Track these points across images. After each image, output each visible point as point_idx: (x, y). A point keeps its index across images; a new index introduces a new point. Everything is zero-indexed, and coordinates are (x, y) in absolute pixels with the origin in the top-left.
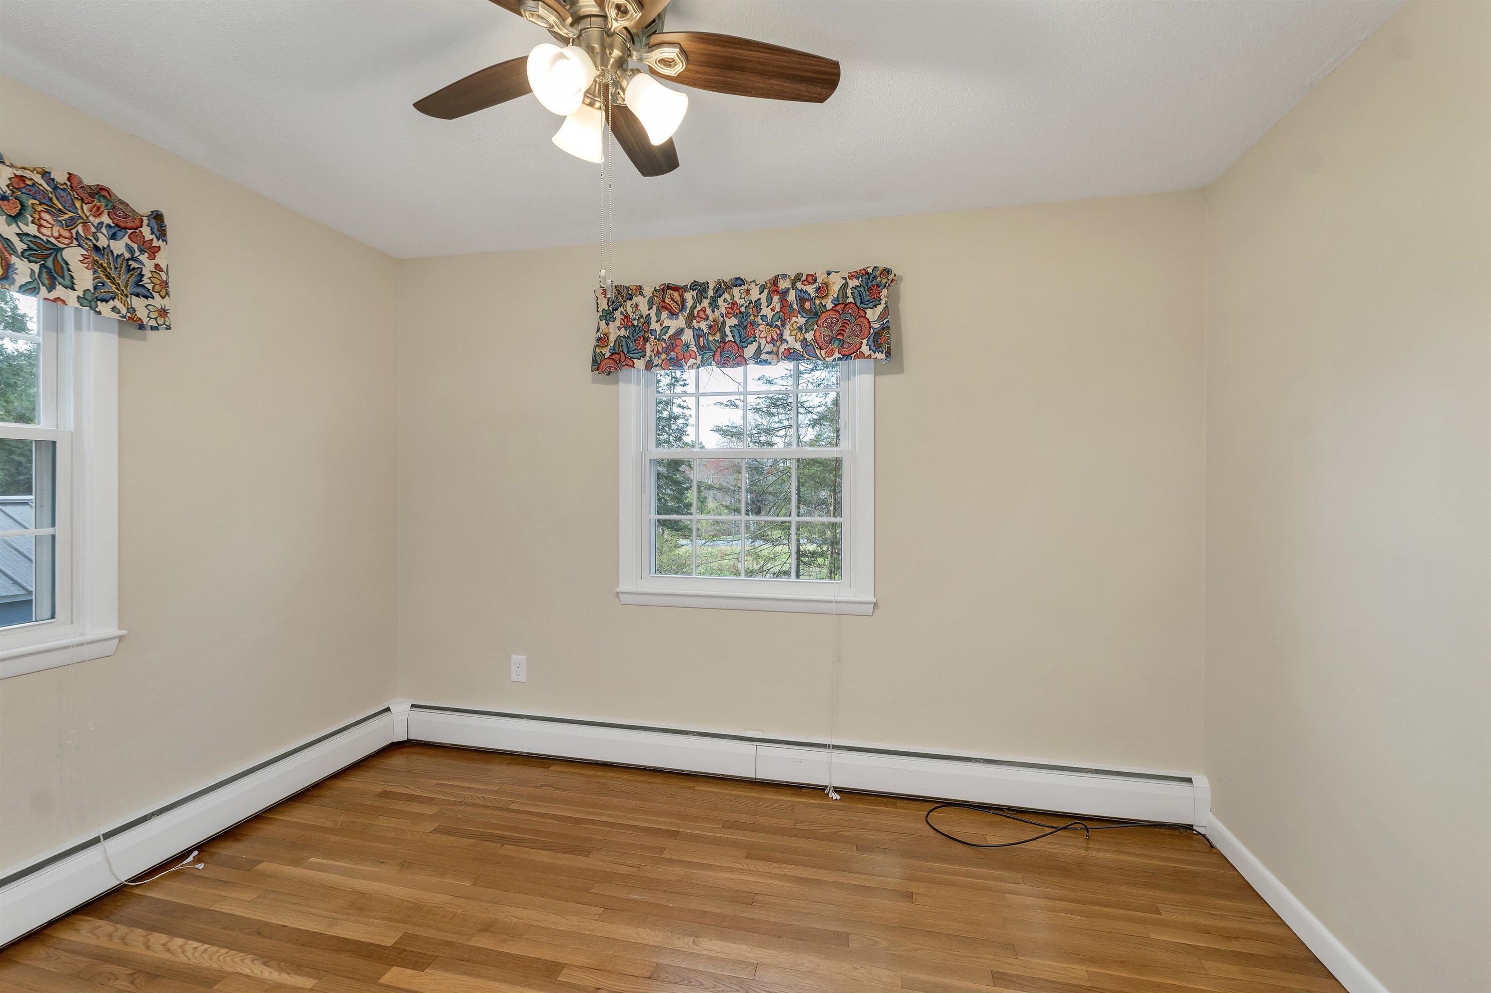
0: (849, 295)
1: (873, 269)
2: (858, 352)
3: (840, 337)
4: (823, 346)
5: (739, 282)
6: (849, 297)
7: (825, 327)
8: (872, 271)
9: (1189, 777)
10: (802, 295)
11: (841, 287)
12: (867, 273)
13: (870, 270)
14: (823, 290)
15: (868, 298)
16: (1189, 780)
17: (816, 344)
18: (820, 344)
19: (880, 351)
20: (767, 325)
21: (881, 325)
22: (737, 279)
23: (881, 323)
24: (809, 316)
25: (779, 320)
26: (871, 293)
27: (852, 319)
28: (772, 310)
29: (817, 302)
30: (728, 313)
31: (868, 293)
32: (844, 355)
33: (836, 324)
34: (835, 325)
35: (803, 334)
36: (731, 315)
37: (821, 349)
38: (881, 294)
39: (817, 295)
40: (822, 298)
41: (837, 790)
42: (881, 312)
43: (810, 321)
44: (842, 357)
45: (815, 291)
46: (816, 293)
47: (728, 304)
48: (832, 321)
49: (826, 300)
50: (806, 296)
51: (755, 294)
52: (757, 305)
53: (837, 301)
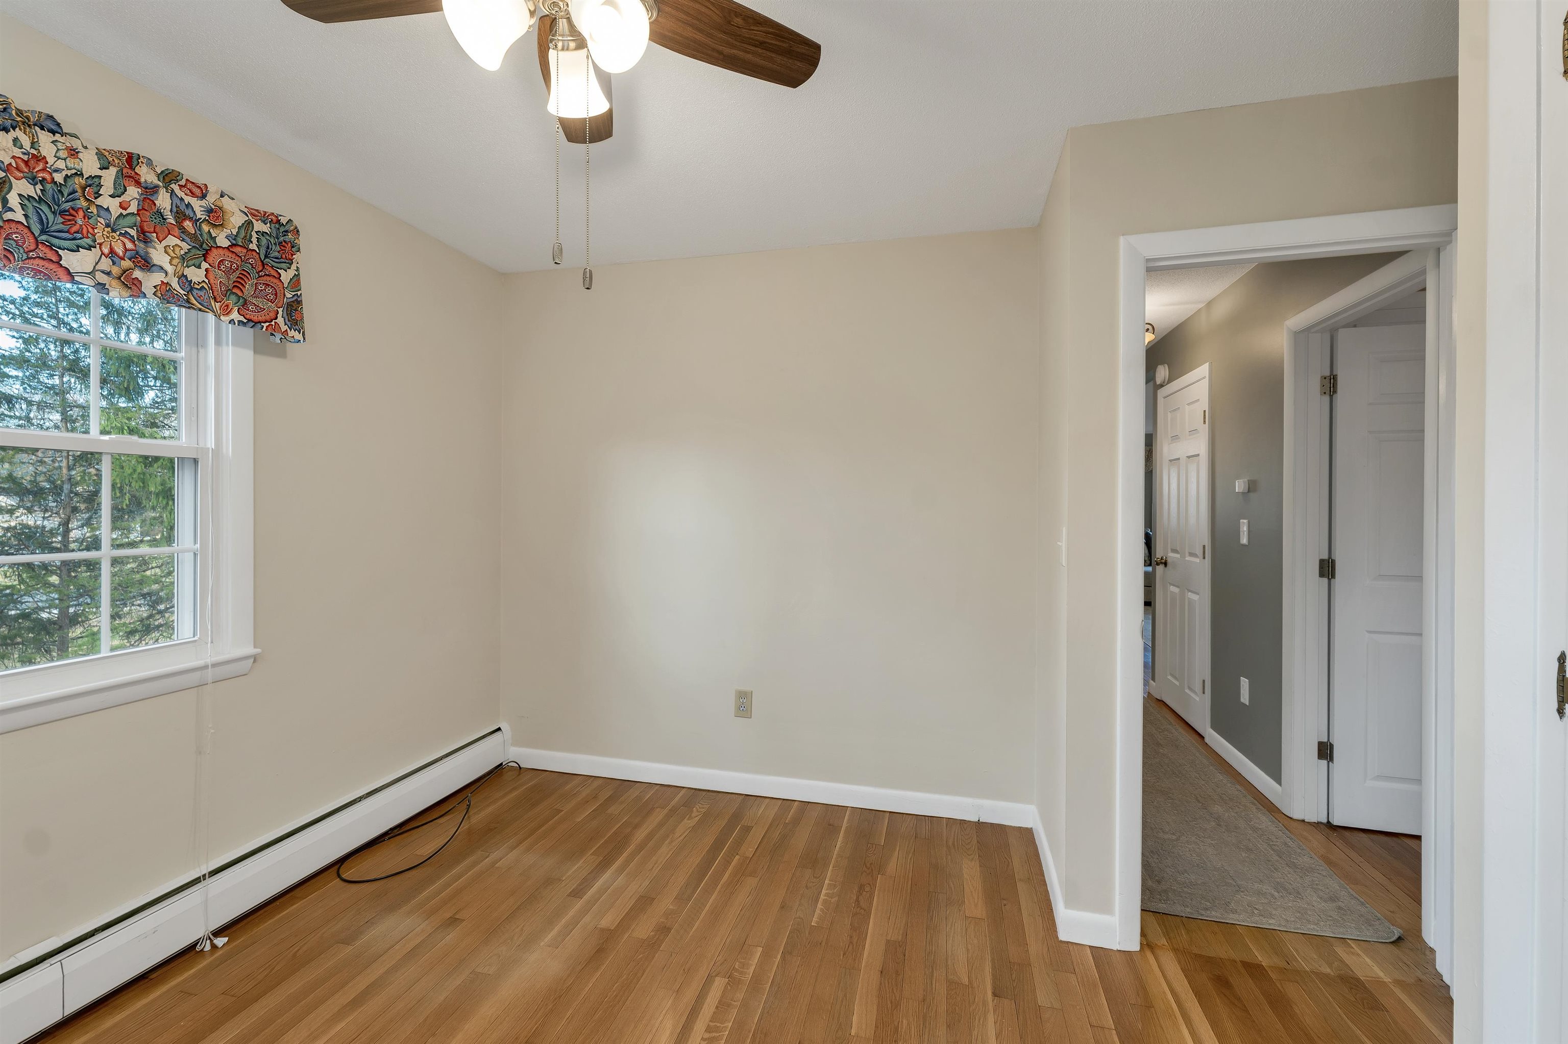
0: (254, 240)
1: (288, 222)
2: (273, 323)
3: (235, 290)
4: (218, 297)
5: (53, 126)
6: (252, 242)
7: (223, 271)
8: (286, 224)
9: (498, 727)
10: (183, 207)
11: (243, 224)
12: (278, 221)
13: (284, 220)
14: (216, 215)
15: (276, 254)
16: (499, 729)
17: (211, 291)
18: (216, 294)
19: (296, 329)
20: (108, 226)
21: (294, 296)
22: (51, 117)
23: (293, 293)
24: (194, 245)
25: (135, 228)
26: (282, 250)
27: (254, 274)
28: (122, 206)
29: (205, 228)
30: (17, 168)
31: (279, 249)
32: (249, 320)
33: (234, 271)
34: (233, 273)
35: (184, 267)
36: (20, 175)
37: (215, 301)
38: (294, 256)
39: (207, 218)
40: (215, 226)
41: (217, 933)
42: (291, 279)
43: (194, 251)
44: (245, 321)
45: (204, 211)
46: (206, 215)
47: (24, 154)
48: (231, 265)
49: (218, 232)
50: (188, 212)
51: (90, 165)
52: (94, 182)
53: (235, 239)
